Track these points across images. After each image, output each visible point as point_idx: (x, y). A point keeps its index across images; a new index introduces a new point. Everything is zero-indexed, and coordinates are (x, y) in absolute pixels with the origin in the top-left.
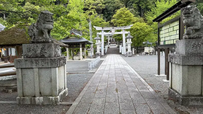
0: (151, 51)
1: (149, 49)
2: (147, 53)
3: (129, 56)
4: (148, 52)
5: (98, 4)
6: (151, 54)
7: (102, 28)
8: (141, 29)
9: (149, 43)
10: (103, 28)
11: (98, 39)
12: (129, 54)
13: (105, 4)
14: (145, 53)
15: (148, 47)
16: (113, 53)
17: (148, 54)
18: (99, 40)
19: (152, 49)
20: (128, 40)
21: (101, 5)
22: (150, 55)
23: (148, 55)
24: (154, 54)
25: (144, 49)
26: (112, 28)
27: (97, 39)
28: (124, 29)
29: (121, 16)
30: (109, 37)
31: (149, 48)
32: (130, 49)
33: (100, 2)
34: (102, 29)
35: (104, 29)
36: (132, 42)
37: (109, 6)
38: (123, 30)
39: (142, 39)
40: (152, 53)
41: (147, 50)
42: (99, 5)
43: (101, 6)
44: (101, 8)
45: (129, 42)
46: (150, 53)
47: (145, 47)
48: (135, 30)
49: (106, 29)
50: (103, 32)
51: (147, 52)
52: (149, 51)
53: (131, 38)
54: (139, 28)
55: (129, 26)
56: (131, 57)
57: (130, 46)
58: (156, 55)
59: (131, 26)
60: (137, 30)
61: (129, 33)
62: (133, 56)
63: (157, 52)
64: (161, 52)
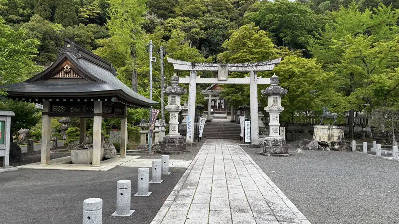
0: (335, 139)
1: (330, 132)
2: (323, 145)
3: (275, 154)
4: (326, 140)
5: (190, 28)
6: (336, 147)
7: (192, 64)
8: (304, 74)
9: (328, 113)
10: (193, 65)
11: (175, 93)
12: (273, 145)
13: (206, 29)
14: (319, 143)
15: (327, 127)
16: (220, 138)
17: (328, 149)
18: (179, 94)
19: (337, 133)
20: (270, 100)
21: (197, 30)
22: (332, 149)
23: (325, 150)
24: (344, 147)
25: (312, 133)
26: (222, 66)
27: (171, 93)
28: (255, 72)
29: (245, 44)
30: (210, 96)
31: (329, 129)
32: (278, 128)
33: (196, 25)
34: (191, 67)
35: (196, 69)
36: (283, 108)
37: (214, 33)
38: (252, 74)
39: (305, 102)
40: (339, 144)
41: (321, 133)
42: (193, 30)
43: (197, 33)
44: (197, 37)
45: (275, 108)
46: (333, 144)
47: (315, 127)
48: (287, 75)
49: (201, 69)
50: (193, 75)
51: (322, 140)
52: (329, 139)
53: (282, 96)
54: (297, 70)
55: (269, 63)
56: (280, 156)
57: (278, 119)
58: (351, 150)
59: (276, 62)
60: (292, 75)
61: (275, 78)
62: (287, 153)
63: (354, 142)
64: (365, 144)
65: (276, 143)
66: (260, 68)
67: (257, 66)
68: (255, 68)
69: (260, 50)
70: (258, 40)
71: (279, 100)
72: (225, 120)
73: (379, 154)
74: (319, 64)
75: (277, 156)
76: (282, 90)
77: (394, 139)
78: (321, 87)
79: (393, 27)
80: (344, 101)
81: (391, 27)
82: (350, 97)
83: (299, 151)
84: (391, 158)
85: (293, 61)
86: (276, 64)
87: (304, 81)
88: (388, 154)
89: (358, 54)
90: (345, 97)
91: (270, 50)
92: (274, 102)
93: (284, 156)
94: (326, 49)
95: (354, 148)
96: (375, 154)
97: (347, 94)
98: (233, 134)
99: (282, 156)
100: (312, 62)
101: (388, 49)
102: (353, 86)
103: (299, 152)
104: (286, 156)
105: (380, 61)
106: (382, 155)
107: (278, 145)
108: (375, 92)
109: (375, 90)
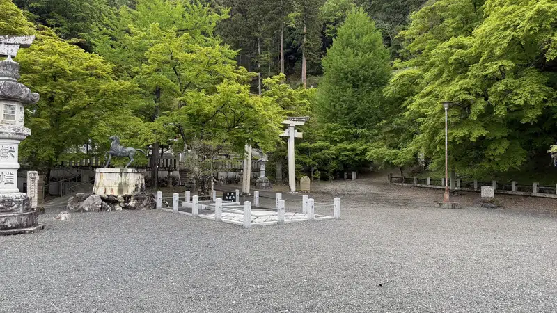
0: (130, 191)
1: (123, 179)
2: (110, 201)
3: (3, 232)
4: (116, 193)
6: (132, 204)
9: (120, 148)
14: (103, 199)
15: (118, 170)
17: (118, 207)
19: (134, 180)
22: (126, 208)
23: (114, 209)
24: (145, 202)
25: (92, 180)
31: (121, 173)
32: (15, 173)
36: (28, 132)
40: (137, 198)
41: (108, 181)
45: (7, 130)
46: (127, 198)
47: (97, 170)
48: (47, 73)
51: (109, 193)
52: (120, 191)
53: (26, 104)
54: (67, 68)
55: (6, 41)
56: (15, 234)
57: (16, 154)
58: (155, 207)
59: (23, 43)
60: (58, 75)
61: (11, 63)
62: (35, 225)
63: (159, 195)
64: (176, 196)
65: (6, 205)
71: (19, 114)
73: (195, 211)
74: (109, 65)
75: (9, 234)
76: (25, 91)
77: (213, 187)
78: (113, 103)
79: (209, 39)
80: (146, 128)
81: (206, 38)
82: (156, 123)
83: (64, 216)
84: (211, 216)
85: (62, 50)
86: (22, 46)
87: (80, 88)
88: (206, 209)
89: (167, 58)
90: (148, 123)
91: (19, 28)
92: (6, 116)
93: (25, 232)
94: (120, 47)
95: (159, 204)
96: (189, 210)
97: (152, 120)
99: (20, 233)
100: (96, 60)
101: (207, 59)
102: (158, 109)
103: (63, 219)
104: (30, 232)
105: (197, 75)
106: (200, 212)
107: (12, 211)
108: (190, 119)
109: (191, 115)
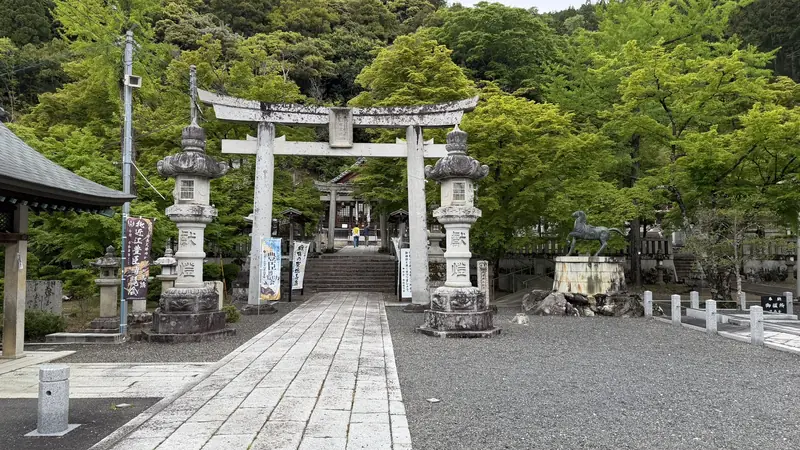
0: (605, 288)
1: (593, 272)
2: (577, 302)
3: (459, 333)
4: (584, 291)
5: (302, 54)
6: (608, 307)
7: (263, 108)
8: (528, 137)
9: (587, 227)
10: (265, 109)
11: (190, 173)
12: (455, 307)
13: (336, 59)
14: (567, 298)
15: (586, 259)
17: (588, 312)
18: (203, 176)
19: (608, 274)
21: (316, 58)
22: (600, 313)
23: (583, 314)
24: (627, 306)
25: (550, 273)
26: (337, 112)
27: (179, 173)
28: (417, 128)
31: (590, 263)
33: (315, 49)
34: (260, 113)
35: (273, 118)
36: (479, 213)
37: (353, 67)
38: (412, 133)
39: (536, 202)
40: (614, 299)
41: (573, 274)
42: (310, 58)
43: (317, 66)
44: (316, 73)
45: (457, 212)
46: (601, 299)
47: (558, 259)
48: (493, 139)
49: (286, 119)
50: (264, 134)
51: (575, 290)
52: (590, 288)
53: (475, 179)
54: (515, 128)
55: (448, 109)
56: (471, 337)
57: (467, 240)
58: (643, 314)
59: (466, 107)
60: (506, 138)
61: (459, 134)
62: (490, 328)
63: (648, 296)
64: (676, 300)
65: (460, 301)
66: (429, 120)
67: (421, 114)
68: (417, 120)
69: (438, 89)
70: (433, 68)
71: (469, 191)
72: (372, 248)
73: (712, 325)
74: (566, 115)
75: (465, 336)
76: (473, 164)
77: (740, 287)
78: (573, 167)
79: (717, 44)
80: (623, 197)
81: (712, 44)
82: (636, 188)
83: (521, 319)
84: (743, 336)
85: (508, 107)
86: (466, 111)
87: (532, 152)
88: (730, 322)
89: (651, 88)
90: (625, 189)
91: (460, 90)
92: (457, 197)
93: (480, 336)
94: (579, 86)
95: (649, 310)
96: (702, 323)
97: (628, 182)
98: (381, 278)
99: (476, 336)
100: (550, 111)
101: (717, 78)
102: (636, 168)
103: (520, 322)
104: (487, 336)
105: (701, 105)
106: (721, 326)
107: (466, 309)
108: (693, 175)
109: (694, 170)
